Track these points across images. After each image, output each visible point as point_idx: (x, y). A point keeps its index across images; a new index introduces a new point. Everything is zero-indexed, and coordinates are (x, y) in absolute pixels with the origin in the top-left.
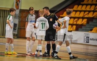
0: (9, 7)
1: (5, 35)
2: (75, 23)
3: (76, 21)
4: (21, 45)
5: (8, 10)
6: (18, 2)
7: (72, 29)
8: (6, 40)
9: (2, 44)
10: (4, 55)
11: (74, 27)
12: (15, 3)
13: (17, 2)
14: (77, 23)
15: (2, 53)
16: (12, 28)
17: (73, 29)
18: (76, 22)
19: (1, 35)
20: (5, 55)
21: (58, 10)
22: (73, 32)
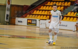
2: (48, 14)
4: (12, 30)
7: (46, 18)
21: (37, 5)
22: (47, 20)
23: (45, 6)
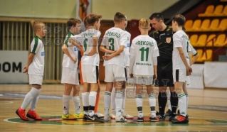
0: (66, 16)
1: (60, 78)
2: (210, 44)
3: (212, 40)
5: (65, 24)
6: (85, 6)
7: (204, 58)
8: (62, 88)
9: (54, 97)
10: (59, 122)
11: (209, 52)
12: (78, 8)
13: (82, 6)
14: (215, 44)
15: (55, 117)
16: (75, 62)
17: (206, 57)
18: (213, 43)
19: (52, 79)
20: (63, 122)
22: (206, 63)
23: (198, 18)
